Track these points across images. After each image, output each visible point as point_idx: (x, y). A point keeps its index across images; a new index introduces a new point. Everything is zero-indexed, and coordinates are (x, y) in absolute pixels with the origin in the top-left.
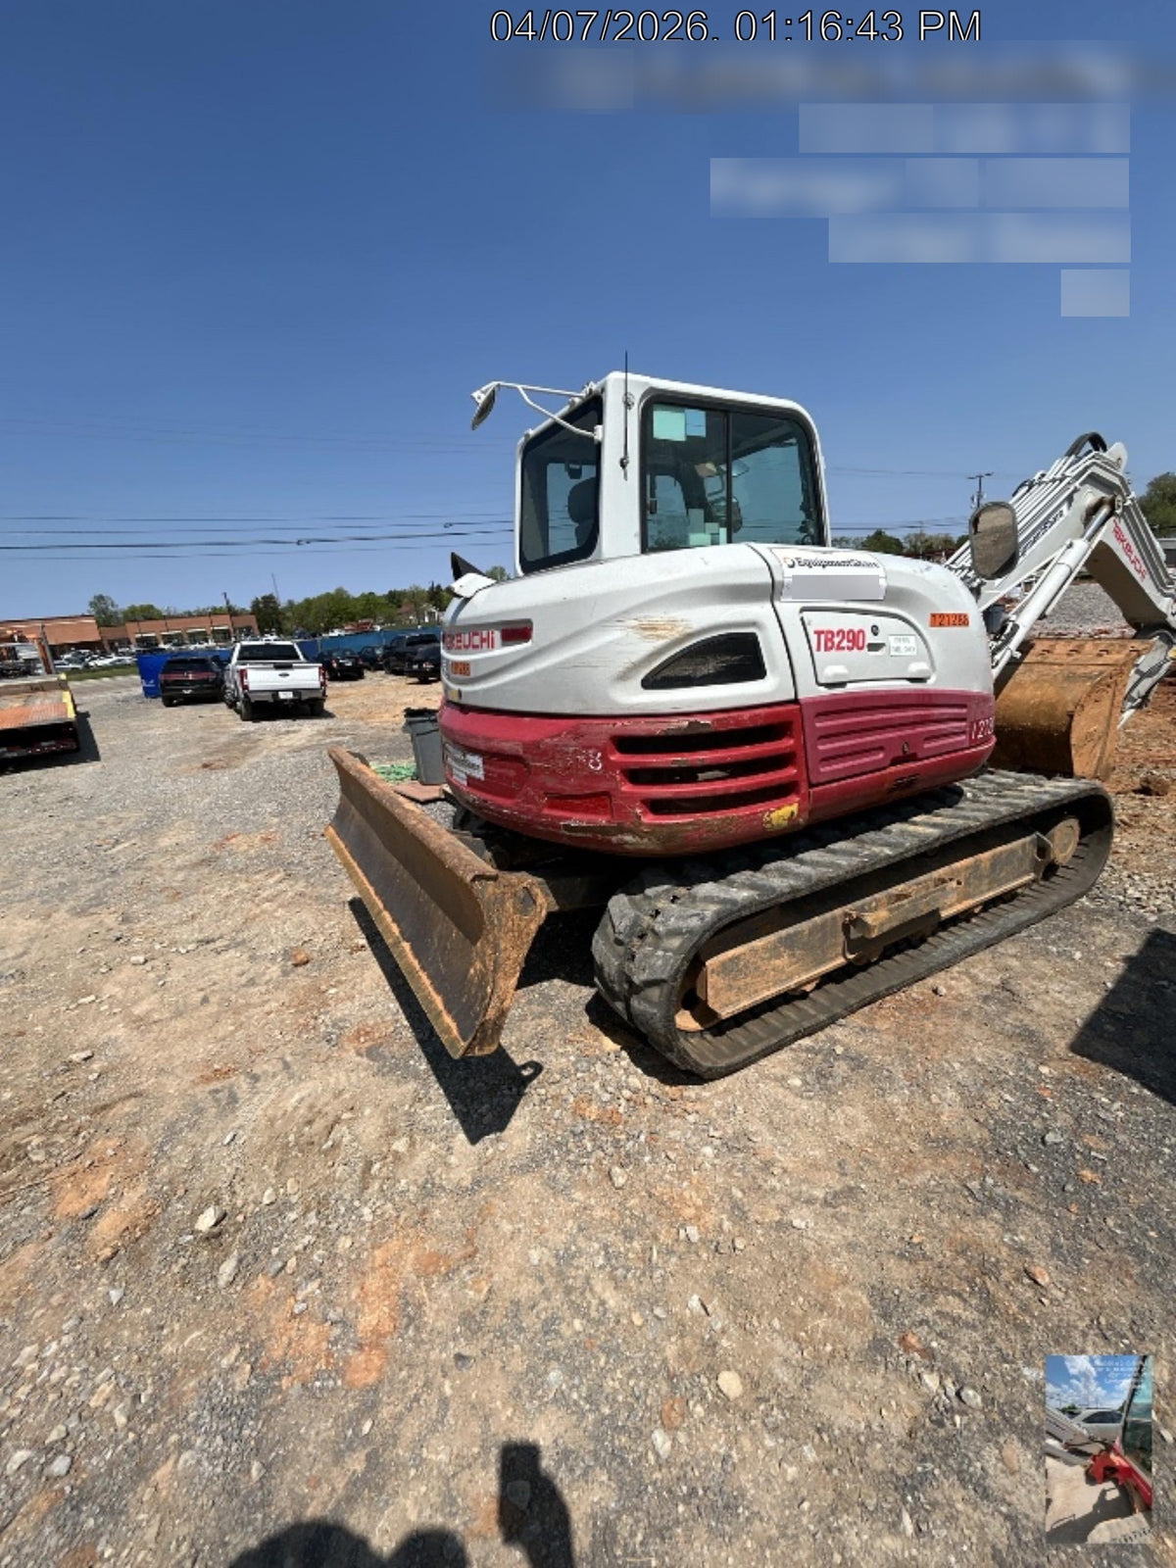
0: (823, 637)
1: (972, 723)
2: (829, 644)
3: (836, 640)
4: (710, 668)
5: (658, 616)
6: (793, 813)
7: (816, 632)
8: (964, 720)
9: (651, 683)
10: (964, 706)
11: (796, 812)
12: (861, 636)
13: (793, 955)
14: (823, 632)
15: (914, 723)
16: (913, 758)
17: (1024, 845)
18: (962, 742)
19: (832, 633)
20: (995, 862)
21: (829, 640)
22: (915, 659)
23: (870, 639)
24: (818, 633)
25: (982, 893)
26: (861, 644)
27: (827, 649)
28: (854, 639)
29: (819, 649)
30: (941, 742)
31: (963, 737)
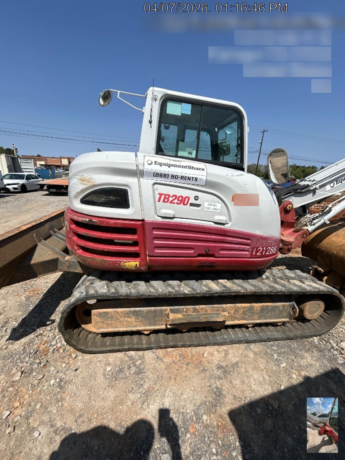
0: (163, 197)
1: (253, 248)
2: (166, 200)
3: (171, 199)
4: (103, 200)
5: (86, 176)
6: (136, 265)
7: (159, 194)
8: (248, 245)
9: (84, 201)
10: (249, 240)
11: (138, 266)
12: (187, 199)
13: (138, 319)
14: (163, 194)
15: (215, 241)
16: (213, 256)
17: (284, 306)
18: (246, 255)
19: (169, 196)
20: (263, 309)
21: (166, 198)
22: (220, 214)
23: (192, 201)
24: (161, 195)
25: (254, 319)
26: (186, 203)
27: (164, 201)
28: (183, 201)
29: (159, 201)
30: (232, 252)
31: (247, 253)
